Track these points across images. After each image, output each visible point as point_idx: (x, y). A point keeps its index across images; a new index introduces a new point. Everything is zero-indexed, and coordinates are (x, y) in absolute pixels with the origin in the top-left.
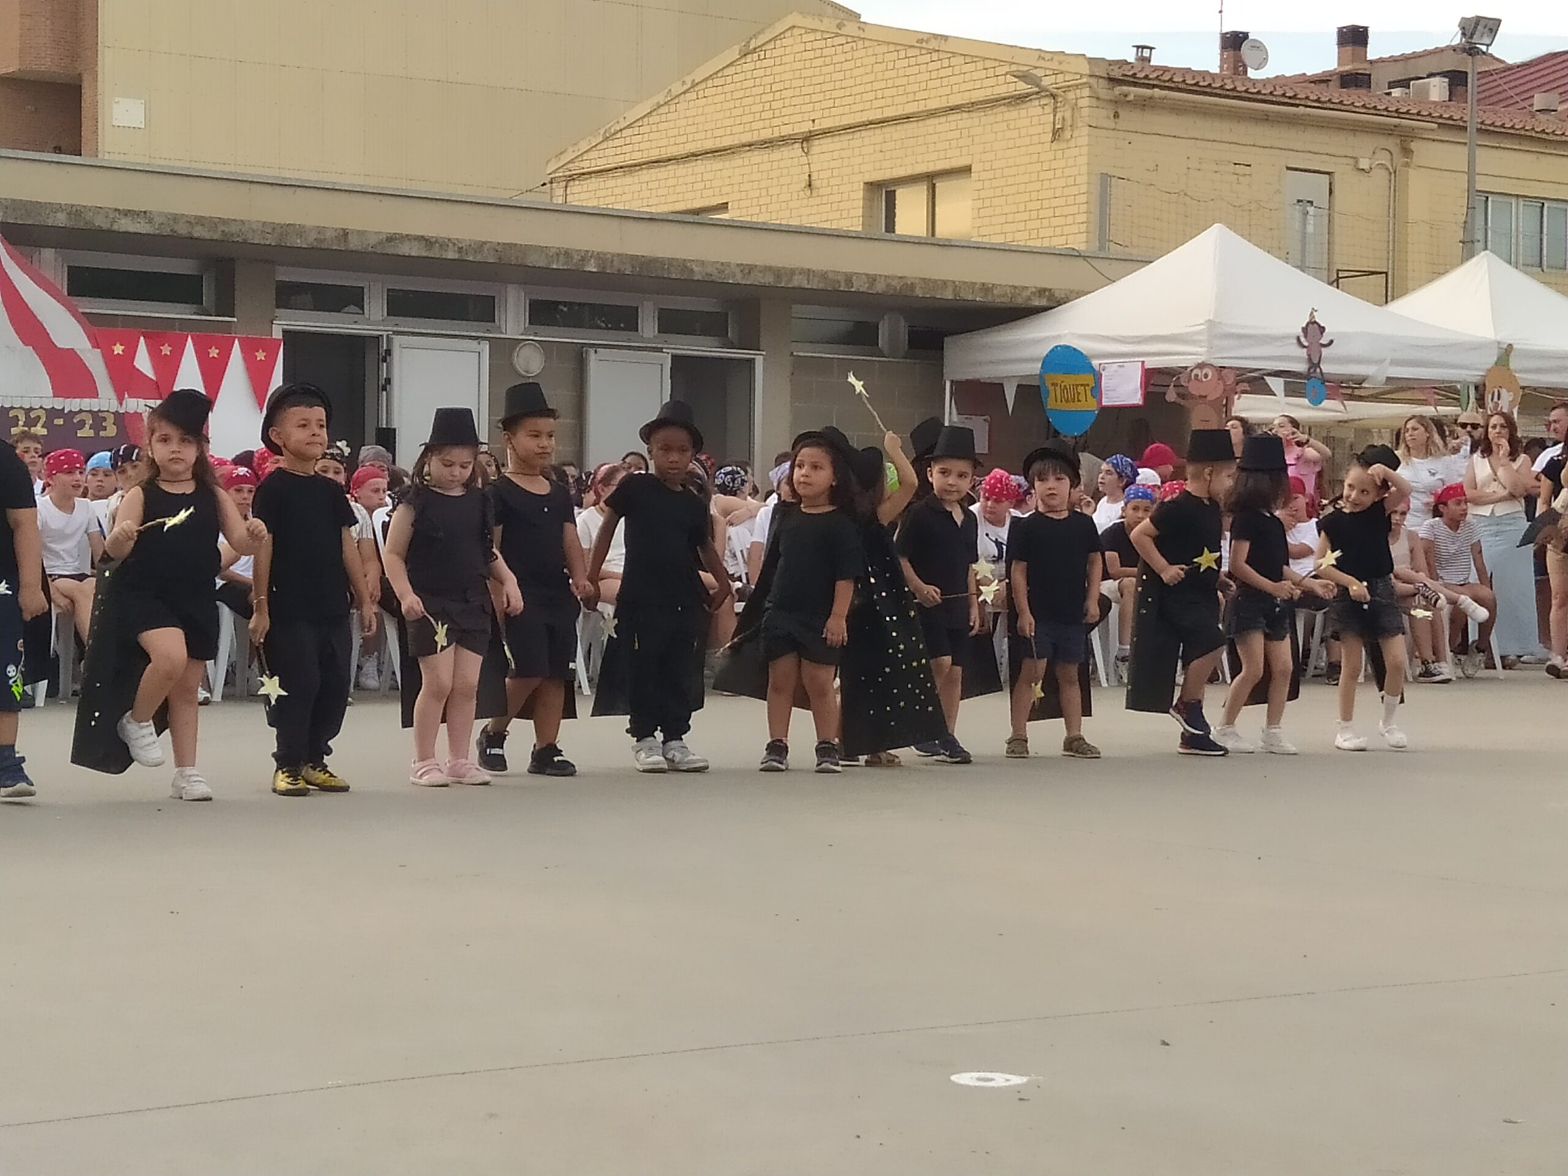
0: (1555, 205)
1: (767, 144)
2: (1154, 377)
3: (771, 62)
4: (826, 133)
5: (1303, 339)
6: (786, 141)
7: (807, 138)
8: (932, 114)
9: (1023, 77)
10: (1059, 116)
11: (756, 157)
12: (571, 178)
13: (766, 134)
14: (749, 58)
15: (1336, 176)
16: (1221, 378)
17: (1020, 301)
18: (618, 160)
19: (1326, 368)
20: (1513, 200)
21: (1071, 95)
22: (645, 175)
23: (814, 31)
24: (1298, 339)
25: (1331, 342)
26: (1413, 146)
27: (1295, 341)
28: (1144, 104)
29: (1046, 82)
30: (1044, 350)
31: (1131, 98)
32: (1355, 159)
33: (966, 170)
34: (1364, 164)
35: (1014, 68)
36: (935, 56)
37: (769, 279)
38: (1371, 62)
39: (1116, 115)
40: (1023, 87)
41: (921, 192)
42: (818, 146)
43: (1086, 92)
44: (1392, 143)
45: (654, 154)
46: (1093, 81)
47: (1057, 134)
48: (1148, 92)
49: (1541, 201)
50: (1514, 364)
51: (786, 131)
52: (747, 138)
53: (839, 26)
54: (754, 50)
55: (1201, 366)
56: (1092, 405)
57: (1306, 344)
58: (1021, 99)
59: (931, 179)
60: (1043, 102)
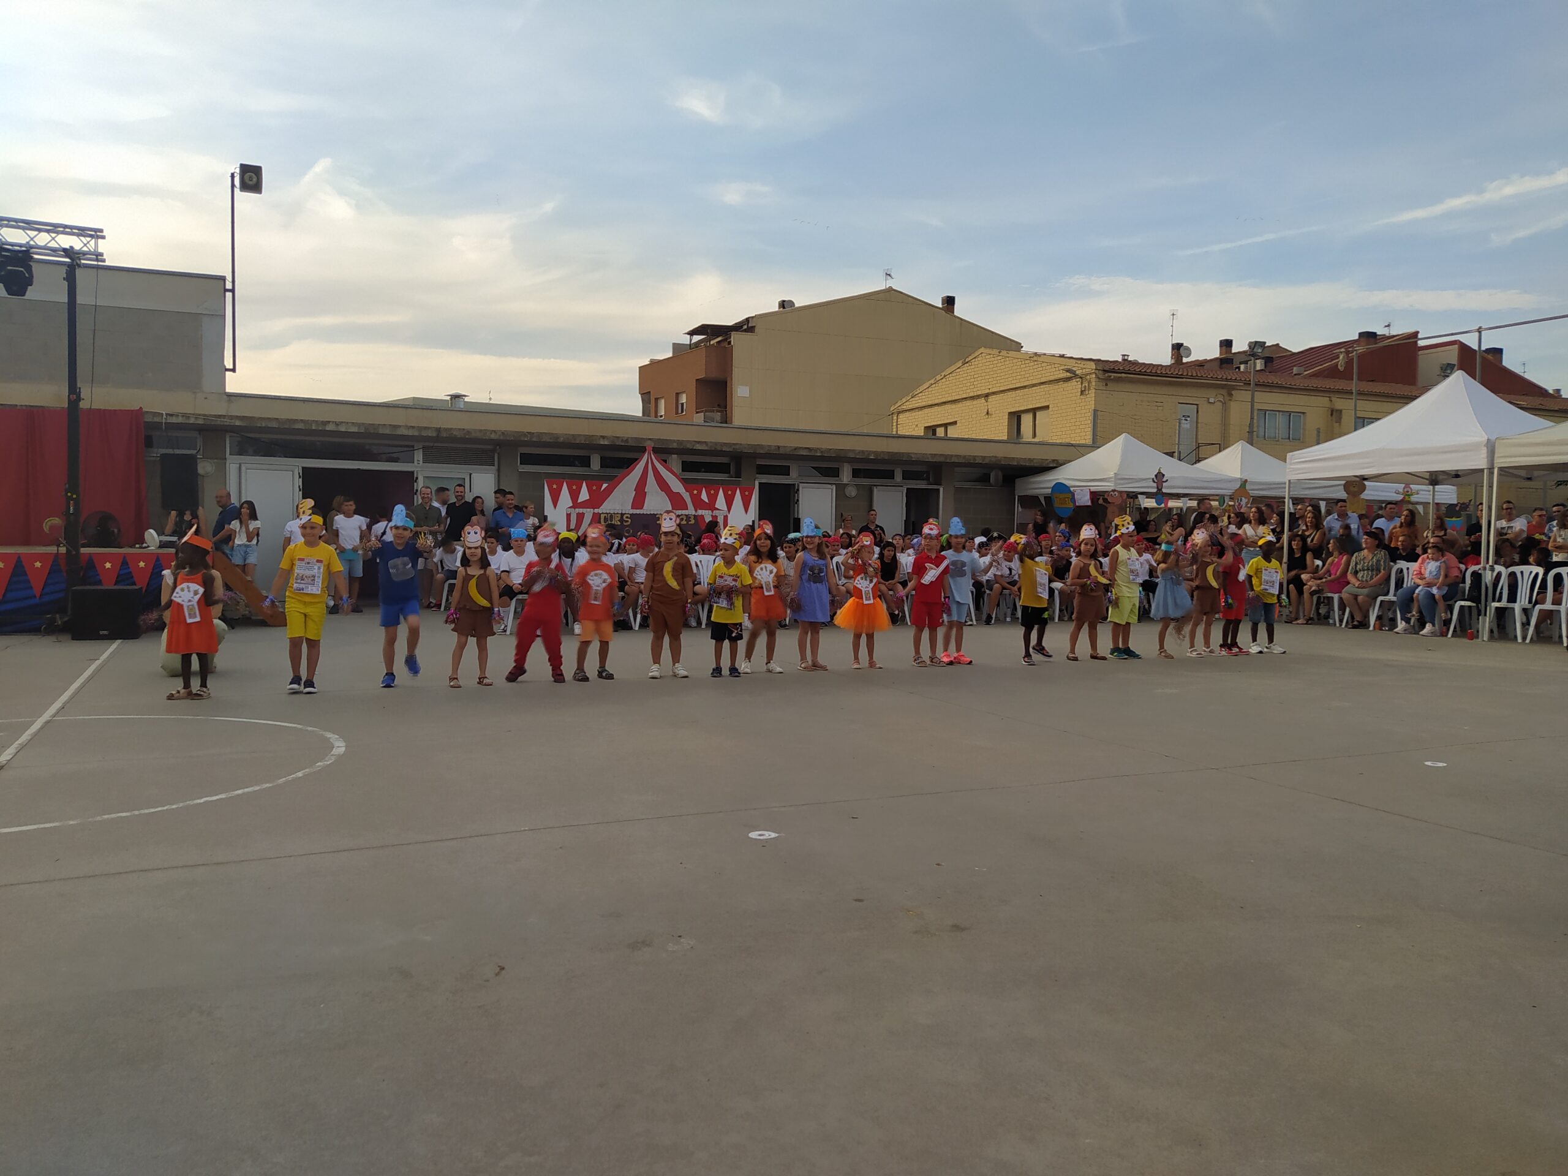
0: (1295, 414)
1: (972, 398)
2: (1094, 495)
3: (973, 367)
4: (994, 393)
5: (1155, 480)
6: (978, 397)
7: (987, 396)
8: (1034, 385)
9: (1068, 371)
10: (1083, 385)
11: (968, 403)
12: (899, 413)
13: (972, 394)
14: (965, 365)
15: (1199, 406)
16: (1121, 496)
17: (1044, 465)
18: (917, 405)
19: (1164, 490)
20: (1277, 413)
21: (1088, 377)
22: (926, 411)
23: (990, 354)
24: (1153, 479)
25: (1167, 480)
26: (1233, 392)
27: (1151, 480)
28: (1118, 380)
29: (1077, 372)
30: (1052, 484)
31: (1112, 377)
32: (1208, 399)
33: (1047, 407)
34: (1212, 400)
35: (1066, 367)
36: (1036, 363)
37: (942, 459)
38: (1235, 353)
39: (1106, 385)
40: (1069, 375)
41: (1030, 416)
42: (991, 399)
43: (1094, 376)
44: (1224, 392)
45: (930, 403)
46: (1097, 371)
47: (1082, 392)
48: (1119, 375)
49: (1290, 413)
50: (1248, 487)
51: (979, 393)
52: (964, 396)
53: (999, 352)
54: (967, 363)
55: (1114, 491)
56: (1071, 505)
57: (1156, 481)
58: (1067, 380)
59: (1034, 411)
60: (1078, 380)
